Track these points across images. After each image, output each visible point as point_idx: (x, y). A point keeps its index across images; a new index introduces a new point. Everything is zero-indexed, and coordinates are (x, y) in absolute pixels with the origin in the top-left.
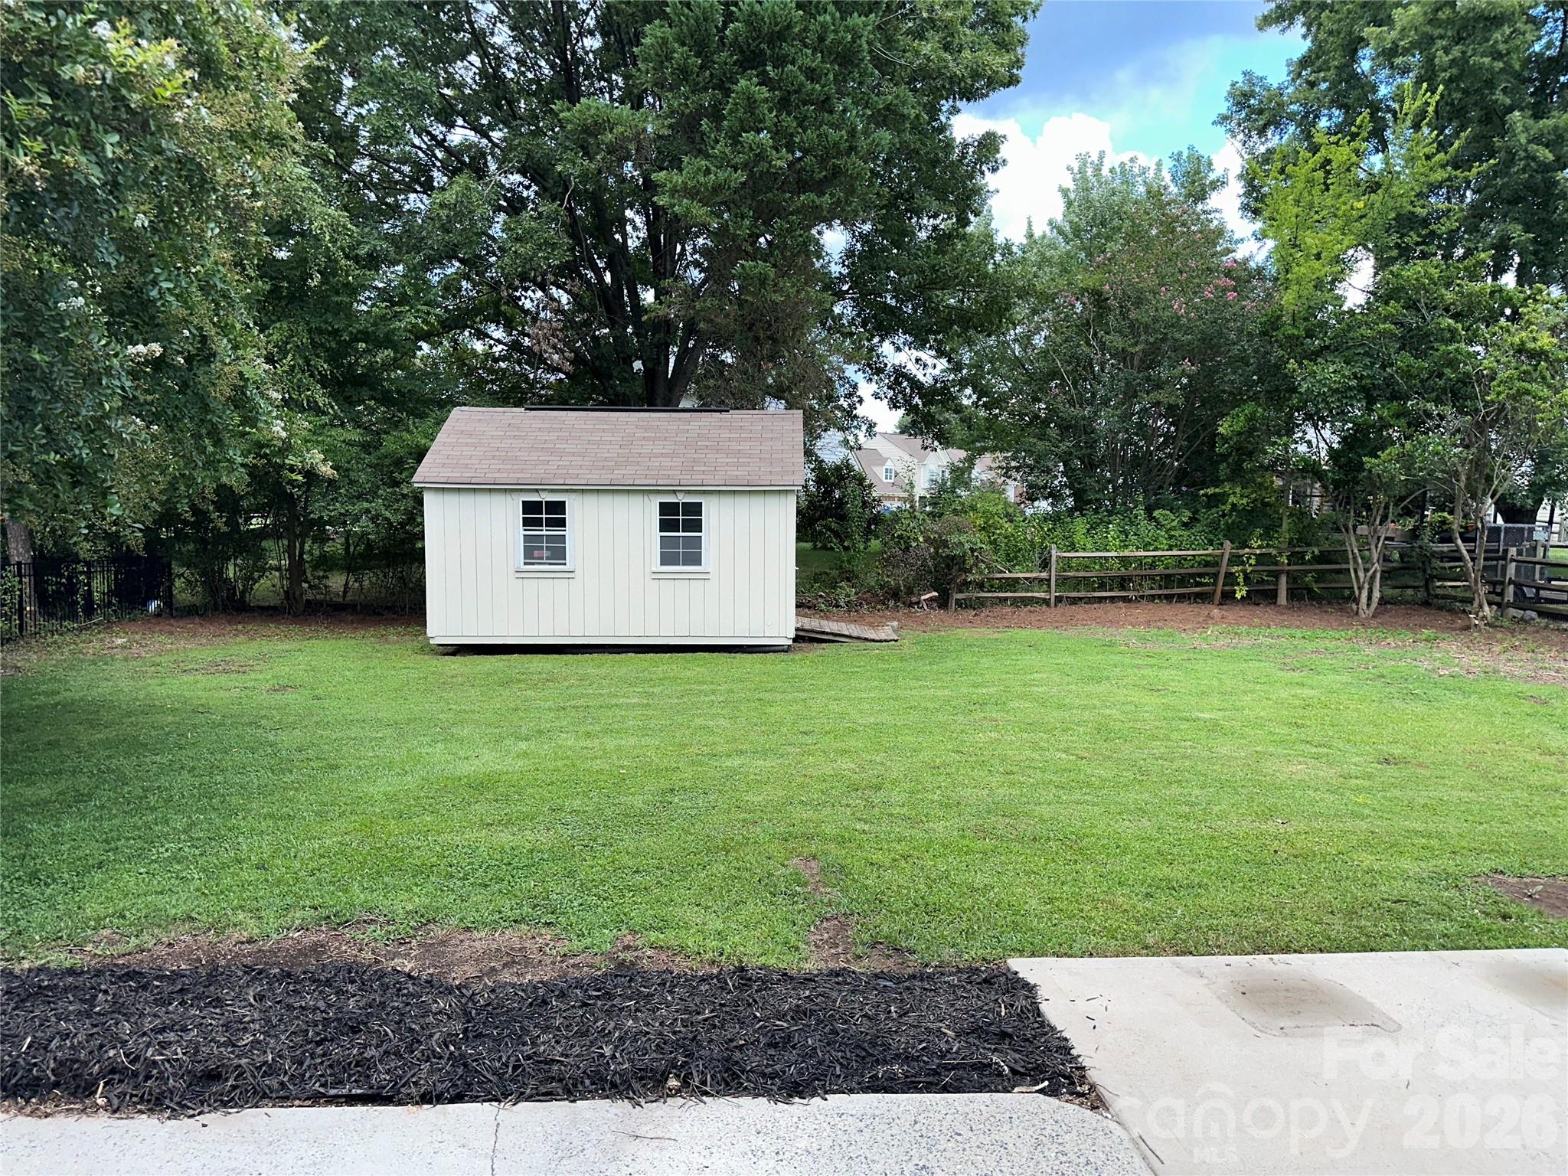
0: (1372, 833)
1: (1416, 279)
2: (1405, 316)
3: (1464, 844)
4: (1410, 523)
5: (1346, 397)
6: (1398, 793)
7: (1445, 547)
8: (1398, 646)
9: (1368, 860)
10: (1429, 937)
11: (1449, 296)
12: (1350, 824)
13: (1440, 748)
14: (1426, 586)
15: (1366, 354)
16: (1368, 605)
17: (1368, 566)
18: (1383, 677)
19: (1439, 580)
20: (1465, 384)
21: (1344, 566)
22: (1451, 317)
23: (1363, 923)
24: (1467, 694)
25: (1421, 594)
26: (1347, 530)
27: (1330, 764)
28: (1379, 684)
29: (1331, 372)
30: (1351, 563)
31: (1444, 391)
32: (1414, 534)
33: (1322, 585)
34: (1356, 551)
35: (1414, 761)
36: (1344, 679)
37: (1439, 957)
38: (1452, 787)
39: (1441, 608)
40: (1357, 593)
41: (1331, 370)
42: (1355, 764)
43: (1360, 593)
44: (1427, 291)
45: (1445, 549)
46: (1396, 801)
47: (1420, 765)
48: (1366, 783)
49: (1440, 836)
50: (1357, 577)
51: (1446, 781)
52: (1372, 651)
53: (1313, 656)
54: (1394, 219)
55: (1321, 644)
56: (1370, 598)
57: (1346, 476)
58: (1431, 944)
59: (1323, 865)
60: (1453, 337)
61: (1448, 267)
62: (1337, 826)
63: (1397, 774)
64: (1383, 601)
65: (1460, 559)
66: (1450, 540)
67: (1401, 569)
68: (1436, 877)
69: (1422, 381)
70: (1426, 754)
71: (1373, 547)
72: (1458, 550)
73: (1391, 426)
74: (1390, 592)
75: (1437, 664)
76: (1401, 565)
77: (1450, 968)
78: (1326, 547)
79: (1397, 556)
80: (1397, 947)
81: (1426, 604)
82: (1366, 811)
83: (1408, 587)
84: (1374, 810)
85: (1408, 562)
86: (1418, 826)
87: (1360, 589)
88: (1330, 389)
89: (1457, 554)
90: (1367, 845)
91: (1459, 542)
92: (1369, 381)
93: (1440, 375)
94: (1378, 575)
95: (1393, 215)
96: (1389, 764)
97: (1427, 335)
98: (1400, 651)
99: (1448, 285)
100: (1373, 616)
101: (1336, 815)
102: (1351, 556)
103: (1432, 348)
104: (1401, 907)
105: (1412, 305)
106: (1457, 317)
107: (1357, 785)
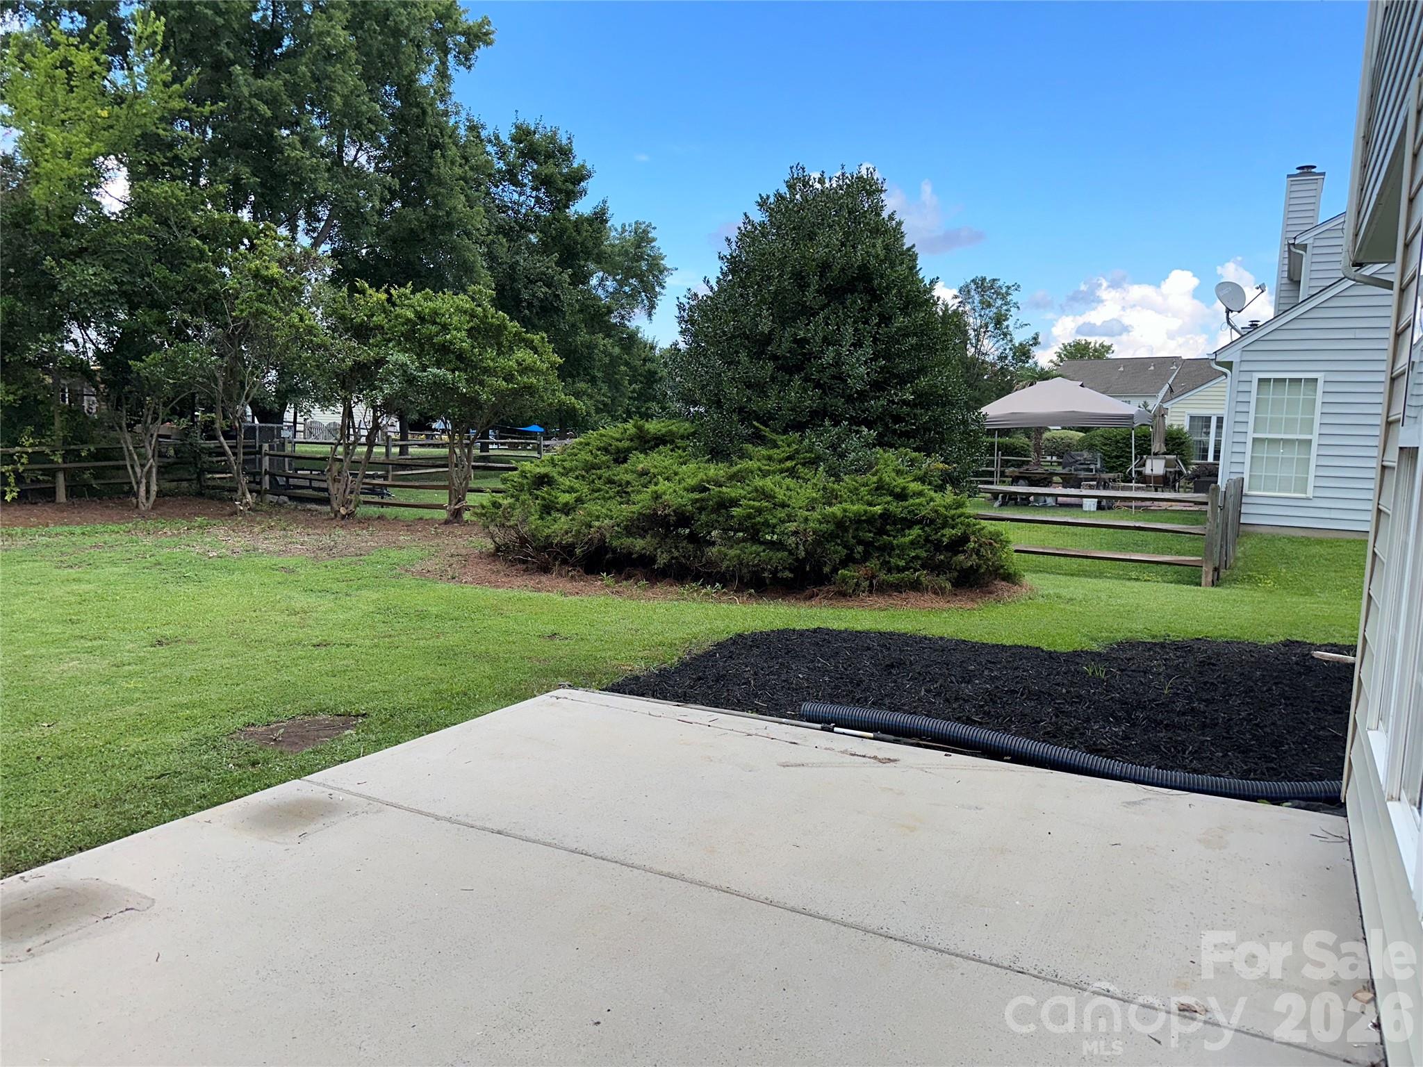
0: (141, 715)
1: (164, 198)
2: (157, 230)
3: (223, 707)
4: (184, 422)
5: (109, 300)
6: (166, 671)
7: (212, 444)
8: (173, 535)
9: (135, 743)
10: (189, 802)
11: (196, 219)
12: (119, 711)
13: (207, 622)
14: (199, 478)
15: (124, 260)
16: (147, 499)
17: (143, 462)
18: (160, 564)
19: (209, 473)
20: (216, 300)
21: (121, 463)
22: (199, 238)
23: (127, 806)
24: (231, 572)
25: (195, 486)
26: (121, 428)
27: (103, 655)
28: (155, 571)
29: (90, 274)
30: (127, 458)
31: (198, 303)
32: (185, 433)
33: (102, 482)
34: (131, 448)
35: (184, 639)
36: (121, 570)
37: (194, 820)
38: (216, 656)
39: (212, 498)
40: (135, 487)
41: (91, 272)
42: (129, 651)
43: (138, 487)
44: (175, 211)
45: (212, 446)
46: (165, 680)
47: (190, 642)
48: (138, 668)
49: (202, 704)
50: (134, 473)
51: (211, 652)
52: (148, 541)
53: (92, 551)
54: (140, 136)
55: (99, 539)
56: (148, 491)
57: (115, 376)
58: (189, 809)
59: (89, 759)
60: (202, 257)
61: (192, 193)
62: (106, 715)
63: (168, 654)
64: (160, 494)
65: (224, 454)
66: (215, 438)
67: (175, 463)
68: (198, 742)
69: (177, 293)
70: (195, 630)
71: (147, 444)
72: (222, 447)
73: (154, 332)
74: (167, 485)
75: (207, 547)
76: (176, 460)
77: (202, 828)
78: (103, 445)
79: (172, 452)
80: (159, 821)
81: (200, 494)
82: (137, 695)
83: (183, 480)
84: (144, 692)
85: (182, 457)
86: (184, 699)
87: (138, 483)
88: (92, 290)
89: (221, 450)
90: (134, 729)
91: (222, 439)
92: (129, 287)
93: (194, 290)
94: (154, 470)
95: (138, 132)
96: (162, 645)
97: (180, 251)
98: (175, 539)
99: (195, 209)
100: (152, 508)
101: (106, 705)
102: (126, 453)
103: (185, 264)
104: (164, 781)
105: (164, 222)
106: (203, 238)
107: (130, 671)
